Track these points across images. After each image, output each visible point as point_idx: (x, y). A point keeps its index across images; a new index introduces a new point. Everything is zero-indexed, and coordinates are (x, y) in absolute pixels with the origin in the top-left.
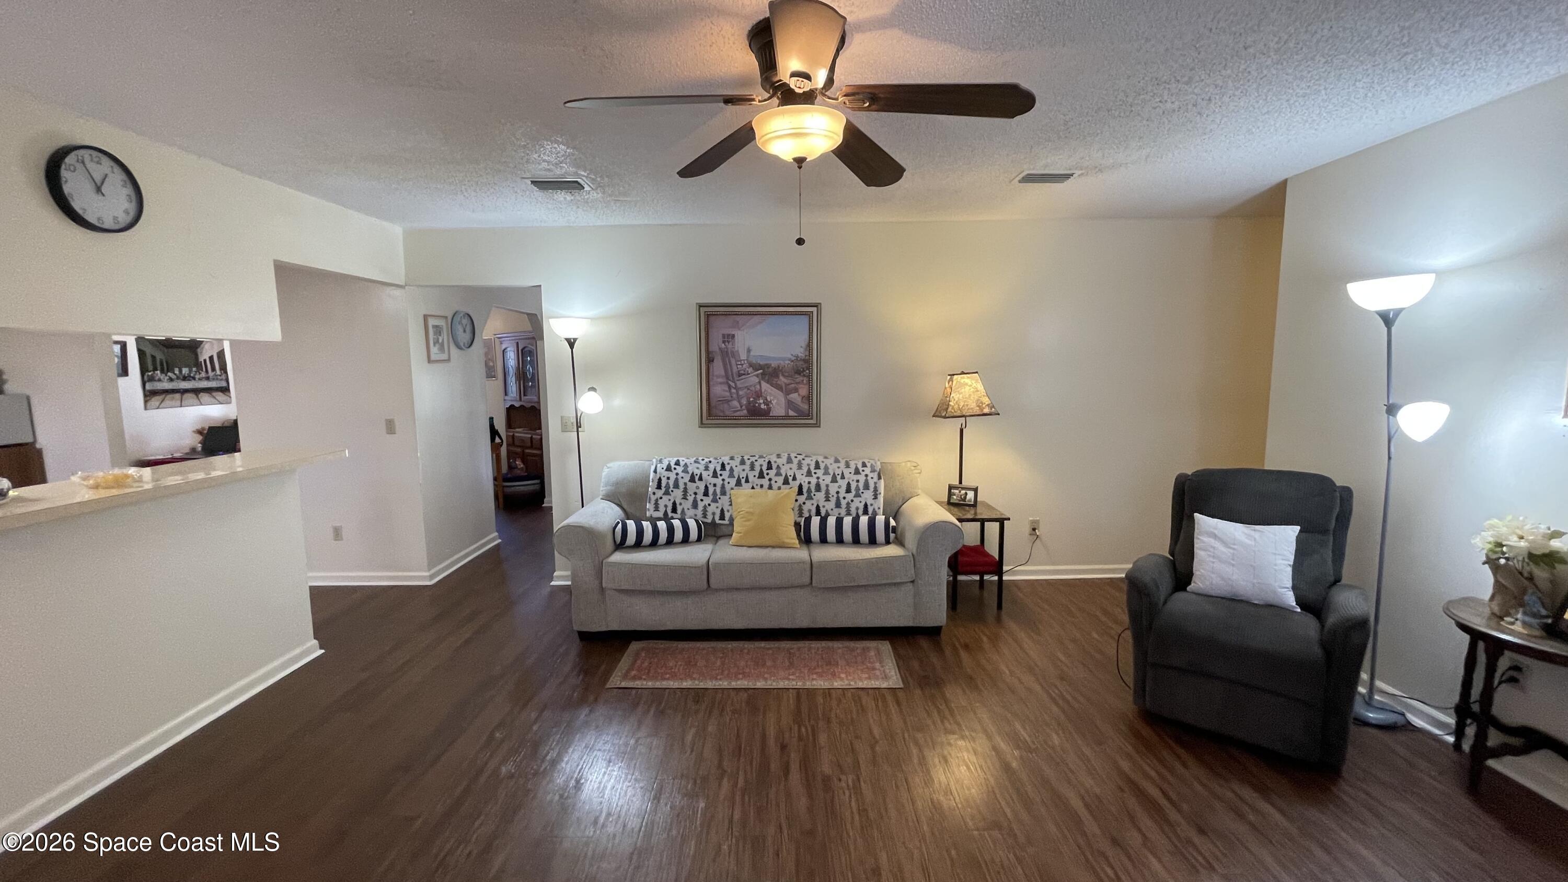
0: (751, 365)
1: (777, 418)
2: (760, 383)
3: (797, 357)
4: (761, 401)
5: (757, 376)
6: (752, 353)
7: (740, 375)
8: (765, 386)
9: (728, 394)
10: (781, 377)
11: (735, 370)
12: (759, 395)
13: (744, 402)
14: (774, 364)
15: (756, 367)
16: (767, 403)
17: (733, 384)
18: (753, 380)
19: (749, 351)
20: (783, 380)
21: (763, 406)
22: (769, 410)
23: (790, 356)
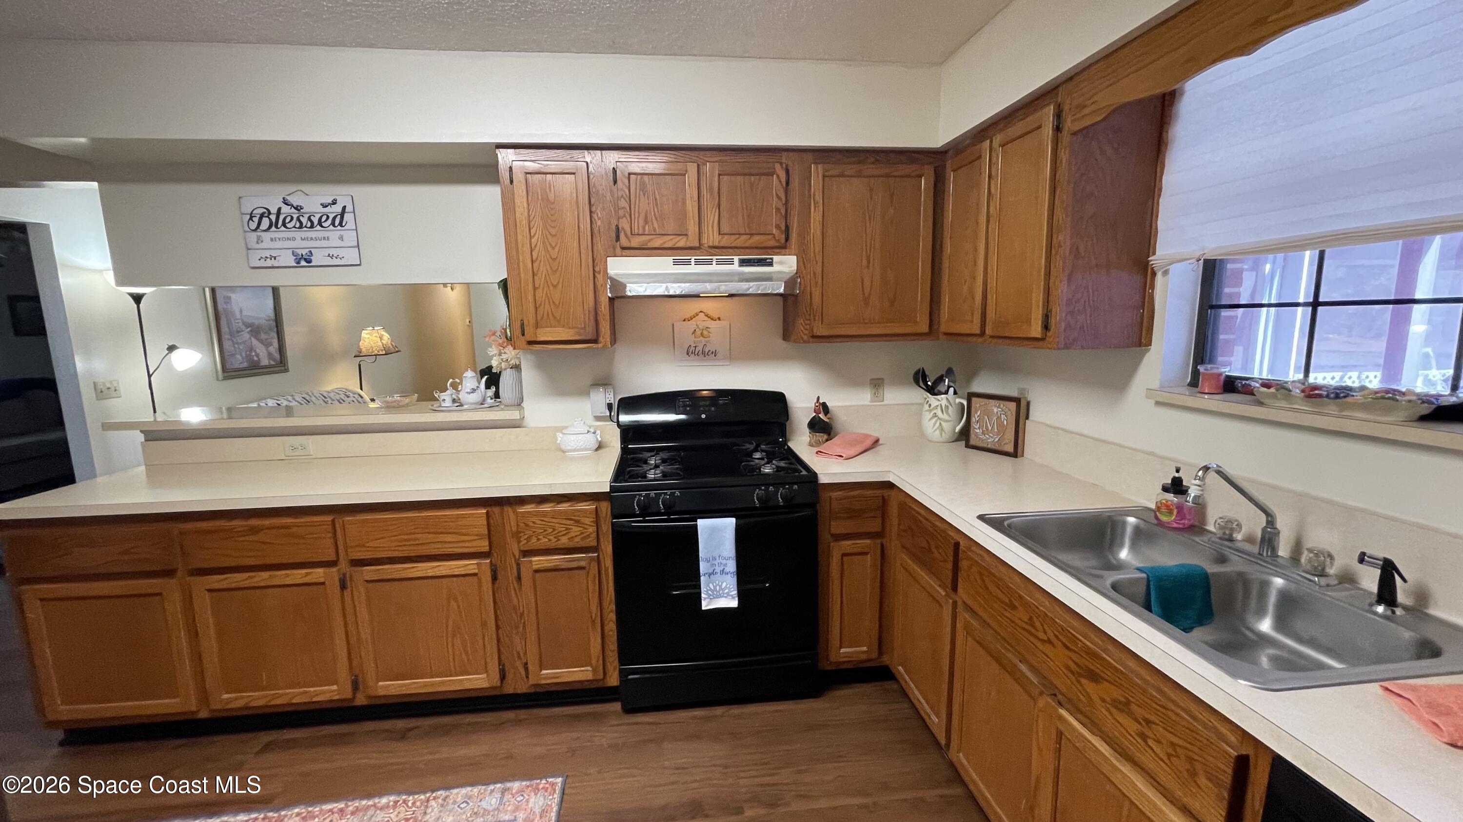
0: (244, 323)
1: (265, 367)
2: (250, 338)
3: (269, 316)
4: (253, 354)
5: (248, 332)
6: (243, 314)
7: (238, 332)
8: (255, 342)
9: (233, 349)
10: (262, 334)
11: (234, 329)
12: (251, 349)
13: (244, 355)
14: (257, 322)
15: (247, 325)
16: (257, 355)
17: (235, 340)
18: (247, 336)
19: (241, 312)
20: (263, 336)
21: (255, 358)
22: (259, 359)
23: (264, 316)
